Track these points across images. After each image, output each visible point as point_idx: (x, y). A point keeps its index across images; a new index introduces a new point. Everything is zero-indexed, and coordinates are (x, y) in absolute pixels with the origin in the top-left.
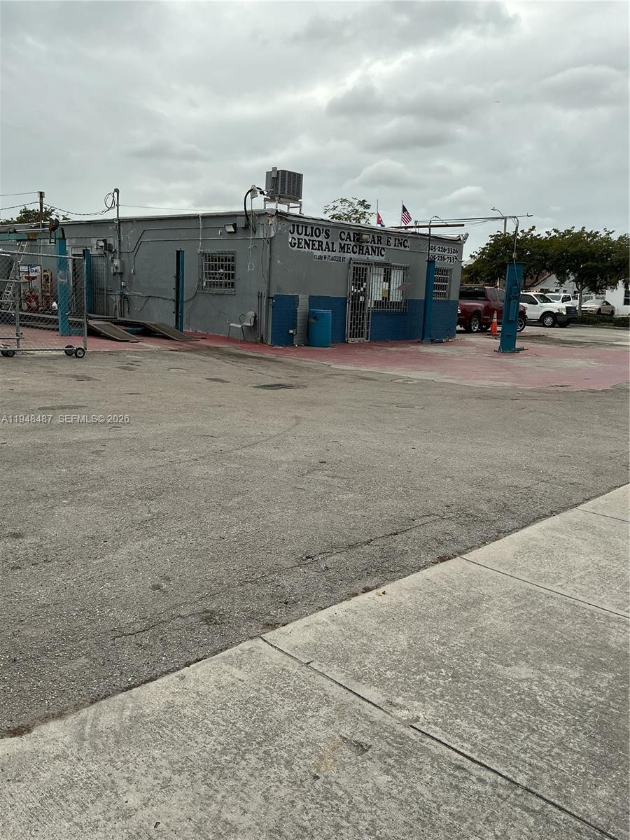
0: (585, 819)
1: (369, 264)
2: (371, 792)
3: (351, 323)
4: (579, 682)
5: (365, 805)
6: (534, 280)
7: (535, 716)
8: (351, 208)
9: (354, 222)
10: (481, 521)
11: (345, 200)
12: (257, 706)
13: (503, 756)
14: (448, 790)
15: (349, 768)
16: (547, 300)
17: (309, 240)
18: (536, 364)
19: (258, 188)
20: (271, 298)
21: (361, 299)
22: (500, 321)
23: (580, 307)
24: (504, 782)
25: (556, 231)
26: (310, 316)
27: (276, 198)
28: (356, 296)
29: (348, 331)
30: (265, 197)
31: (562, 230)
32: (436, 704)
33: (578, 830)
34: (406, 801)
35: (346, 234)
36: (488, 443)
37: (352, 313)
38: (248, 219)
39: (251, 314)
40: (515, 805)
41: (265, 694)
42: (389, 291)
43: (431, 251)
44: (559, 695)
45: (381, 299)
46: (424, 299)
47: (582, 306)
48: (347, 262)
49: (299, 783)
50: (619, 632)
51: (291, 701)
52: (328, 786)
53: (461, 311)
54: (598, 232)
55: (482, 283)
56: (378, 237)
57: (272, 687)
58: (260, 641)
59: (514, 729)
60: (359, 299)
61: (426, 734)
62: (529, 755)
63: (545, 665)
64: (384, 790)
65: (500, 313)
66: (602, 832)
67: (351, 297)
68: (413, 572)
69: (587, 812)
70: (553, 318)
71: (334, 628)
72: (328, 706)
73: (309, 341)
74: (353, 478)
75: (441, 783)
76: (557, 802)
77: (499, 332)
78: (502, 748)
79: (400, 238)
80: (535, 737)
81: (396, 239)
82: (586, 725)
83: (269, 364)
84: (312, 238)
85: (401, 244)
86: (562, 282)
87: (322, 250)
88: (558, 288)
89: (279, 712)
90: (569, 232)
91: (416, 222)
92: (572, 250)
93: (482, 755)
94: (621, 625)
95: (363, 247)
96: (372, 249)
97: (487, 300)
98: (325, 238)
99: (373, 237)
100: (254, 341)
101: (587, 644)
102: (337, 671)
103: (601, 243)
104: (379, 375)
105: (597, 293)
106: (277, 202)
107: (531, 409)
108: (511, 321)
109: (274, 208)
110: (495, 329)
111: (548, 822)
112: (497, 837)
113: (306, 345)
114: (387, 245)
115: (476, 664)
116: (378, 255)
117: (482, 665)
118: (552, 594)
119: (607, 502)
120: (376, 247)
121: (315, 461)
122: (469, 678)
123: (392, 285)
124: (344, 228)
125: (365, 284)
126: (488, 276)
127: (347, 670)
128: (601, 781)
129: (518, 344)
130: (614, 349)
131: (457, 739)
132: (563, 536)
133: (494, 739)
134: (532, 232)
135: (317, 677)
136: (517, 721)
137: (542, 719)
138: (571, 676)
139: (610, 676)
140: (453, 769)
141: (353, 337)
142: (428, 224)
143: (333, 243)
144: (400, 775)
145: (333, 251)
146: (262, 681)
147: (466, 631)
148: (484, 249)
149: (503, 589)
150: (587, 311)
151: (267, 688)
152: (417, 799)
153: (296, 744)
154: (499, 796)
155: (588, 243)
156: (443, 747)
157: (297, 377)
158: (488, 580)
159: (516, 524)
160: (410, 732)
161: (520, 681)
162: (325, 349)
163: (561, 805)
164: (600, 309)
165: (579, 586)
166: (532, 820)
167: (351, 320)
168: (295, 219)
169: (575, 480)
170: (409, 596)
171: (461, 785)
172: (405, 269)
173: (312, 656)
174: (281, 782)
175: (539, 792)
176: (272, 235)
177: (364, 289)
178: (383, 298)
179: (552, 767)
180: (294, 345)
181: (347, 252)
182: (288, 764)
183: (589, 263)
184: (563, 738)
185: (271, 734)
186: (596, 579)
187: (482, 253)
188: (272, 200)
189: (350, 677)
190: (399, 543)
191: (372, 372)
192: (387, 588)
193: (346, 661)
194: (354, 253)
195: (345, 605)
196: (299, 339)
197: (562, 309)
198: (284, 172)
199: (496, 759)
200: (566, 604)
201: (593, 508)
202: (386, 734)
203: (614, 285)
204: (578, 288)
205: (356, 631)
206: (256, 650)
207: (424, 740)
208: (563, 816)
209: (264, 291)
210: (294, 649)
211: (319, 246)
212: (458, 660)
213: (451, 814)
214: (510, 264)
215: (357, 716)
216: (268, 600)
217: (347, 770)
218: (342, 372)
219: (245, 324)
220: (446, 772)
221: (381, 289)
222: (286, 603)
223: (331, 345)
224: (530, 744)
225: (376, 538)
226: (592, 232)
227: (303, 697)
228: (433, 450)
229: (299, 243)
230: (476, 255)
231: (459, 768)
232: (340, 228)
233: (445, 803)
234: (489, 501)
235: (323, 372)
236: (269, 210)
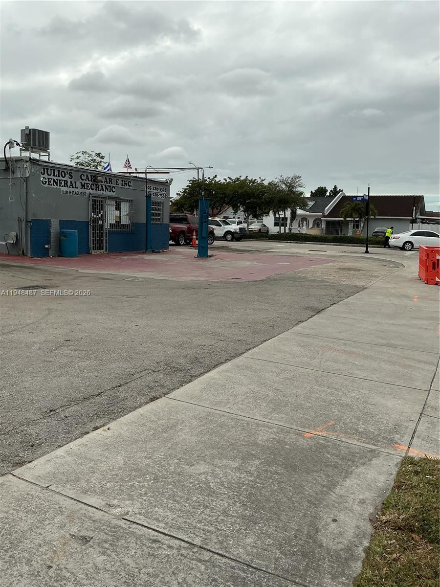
0: (238, 559)
1: (104, 198)
2: (91, 570)
3: (93, 240)
4: (238, 469)
5: (86, 579)
6: (219, 210)
7: (208, 497)
8: (90, 158)
9: (93, 168)
10: (180, 371)
11: (85, 152)
12: (6, 523)
13: (186, 527)
14: (147, 558)
15: (75, 556)
16: (227, 224)
17: (57, 180)
18: (221, 265)
19: (14, 141)
20: (29, 221)
21: (100, 222)
22: (197, 237)
23: (248, 228)
24: (186, 545)
25: (230, 178)
26: (61, 234)
27: (29, 149)
28: (95, 221)
29: (91, 245)
30: (21, 147)
31: (234, 178)
32: (141, 500)
33: (233, 568)
34: (117, 571)
35: (86, 176)
36: (188, 318)
37: (93, 233)
38: (7, 164)
39: (14, 234)
40: (192, 560)
41: (12, 514)
42: (120, 217)
43: (148, 190)
44: (225, 480)
45: (114, 223)
46: (145, 222)
47: (249, 227)
48: (87, 195)
49: (36, 573)
50: (264, 433)
51: (33, 516)
52: (59, 572)
53: (172, 231)
54: (256, 180)
55: (185, 212)
56: (109, 179)
57: (18, 508)
58: (11, 476)
59: (194, 508)
60: (98, 223)
61: (133, 522)
62: (203, 524)
63: (217, 461)
64: (100, 566)
65: (197, 232)
66: (248, 565)
67: (92, 221)
68: (131, 412)
69: (239, 555)
70: (232, 235)
71: (69, 459)
72: (61, 515)
73: (61, 252)
74: (91, 350)
75: (142, 554)
76: (220, 552)
77: (197, 244)
78: (185, 522)
79: (125, 180)
80: (208, 511)
81: (122, 181)
82: (241, 497)
83: (29, 270)
84: (59, 178)
85: (126, 184)
86: (236, 212)
87: (67, 187)
88: (234, 216)
89: (23, 526)
90: (238, 179)
91: (136, 169)
92: (240, 191)
93: (172, 529)
94: (265, 428)
95: (99, 185)
96: (106, 188)
97: (189, 223)
98: (69, 178)
99: (106, 178)
100: (17, 254)
101: (244, 443)
102: (70, 489)
103: (258, 187)
104: (113, 276)
105: (258, 219)
106: (30, 151)
107: (216, 294)
108: (204, 237)
109: (28, 155)
110: (195, 243)
111: (214, 566)
112: (179, 583)
113: (59, 256)
114: (117, 184)
115: (170, 468)
116: (110, 192)
117: (175, 468)
118: (224, 413)
119: (260, 350)
120: (108, 186)
121: (61, 340)
122: (166, 478)
123: (122, 212)
124: (83, 172)
125: (102, 211)
126: (189, 207)
127: (77, 487)
128: (249, 533)
129: (210, 253)
130: (268, 254)
131: (155, 522)
132: (232, 375)
133: (180, 517)
134: (215, 179)
135: (54, 496)
136: (196, 502)
137: (212, 498)
138: (233, 466)
139: (257, 462)
140: (151, 543)
141: (96, 250)
142: (144, 171)
143: (75, 182)
144: (113, 554)
145: (76, 188)
146: (10, 505)
147: (166, 447)
148: (186, 189)
149: (192, 415)
150: (252, 230)
151: (14, 510)
152: (125, 568)
153: (36, 546)
154: (182, 555)
155: (250, 187)
156: (144, 529)
157: (51, 280)
158: (182, 410)
159: (203, 370)
160: (122, 523)
161: (200, 474)
162: (74, 258)
163: (223, 554)
164: (260, 229)
165: (240, 406)
166: (203, 567)
167: (93, 237)
168: (45, 164)
169: (240, 338)
170: (127, 428)
171: (156, 553)
172: (130, 201)
173: (50, 481)
174: (22, 576)
175: (208, 547)
176: (27, 175)
177: (102, 215)
178: (116, 222)
179: (218, 529)
180: (50, 257)
181: (87, 189)
182: (29, 562)
183: (252, 200)
184: (226, 509)
185: (16, 542)
186: (251, 400)
187: (184, 192)
188: (26, 150)
189: (79, 492)
190: (122, 392)
191: (109, 274)
192: (112, 425)
193: (77, 481)
194: (93, 189)
195: (78, 441)
196: (53, 252)
197: (237, 229)
198: (34, 130)
199: (181, 531)
200: (232, 419)
201: (251, 355)
202: (104, 527)
203: (268, 214)
204: (246, 216)
205: (86, 458)
206: (6, 483)
207: (131, 526)
208: (224, 560)
209: (23, 216)
210: (37, 478)
211: (65, 184)
212: (159, 467)
213: (148, 574)
214: (200, 199)
215: (83, 518)
216: (18, 446)
217: (74, 558)
218: (86, 275)
219: (9, 241)
220: (146, 546)
221: (114, 215)
222: (32, 446)
223: (79, 256)
224: (204, 516)
225: (105, 391)
226: (252, 179)
227: (43, 512)
228: (151, 326)
229: (49, 182)
230: (181, 193)
231: (155, 541)
232: (80, 171)
233: (145, 567)
234: (186, 357)
235: (71, 275)
236: (24, 157)
